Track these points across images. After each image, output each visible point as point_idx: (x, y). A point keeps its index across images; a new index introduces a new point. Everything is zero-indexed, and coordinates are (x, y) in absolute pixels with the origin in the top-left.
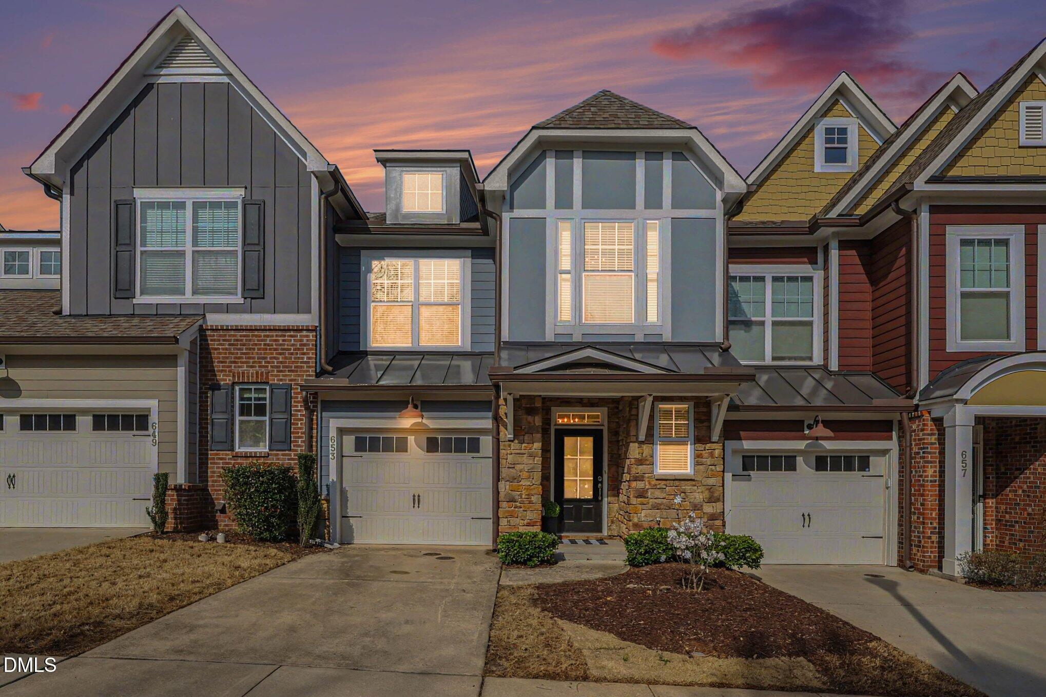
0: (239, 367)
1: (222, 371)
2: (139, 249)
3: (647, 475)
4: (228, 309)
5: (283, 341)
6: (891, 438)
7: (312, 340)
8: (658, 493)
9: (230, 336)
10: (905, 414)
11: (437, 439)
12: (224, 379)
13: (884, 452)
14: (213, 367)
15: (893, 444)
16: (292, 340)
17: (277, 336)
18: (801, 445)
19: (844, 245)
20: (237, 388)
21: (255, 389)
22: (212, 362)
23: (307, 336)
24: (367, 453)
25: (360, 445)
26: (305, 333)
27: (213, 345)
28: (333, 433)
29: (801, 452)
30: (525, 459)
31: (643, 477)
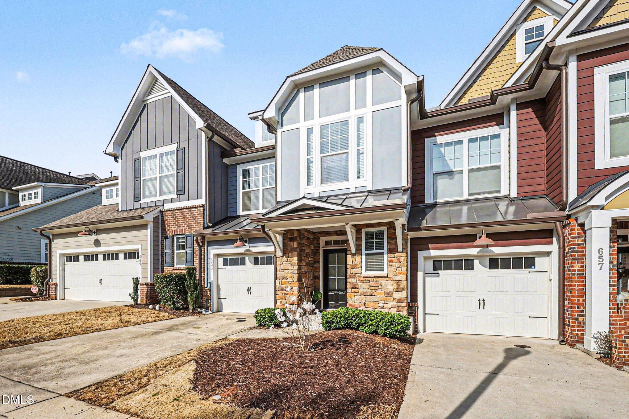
0: (175, 227)
1: (169, 230)
2: (142, 179)
3: (357, 275)
4: (172, 201)
5: (191, 213)
6: (551, 243)
7: (202, 212)
8: (364, 286)
9: (171, 213)
10: (558, 223)
11: (258, 258)
12: (169, 234)
13: (548, 254)
14: (165, 228)
15: (554, 247)
16: (194, 213)
17: (188, 211)
19: (520, 106)
20: (175, 237)
21: (182, 238)
22: (165, 226)
23: (200, 210)
24: (228, 266)
25: (225, 263)
26: (199, 208)
27: (166, 218)
28: (212, 256)
29: (477, 257)
30: (289, 267)
31: (355, 276)
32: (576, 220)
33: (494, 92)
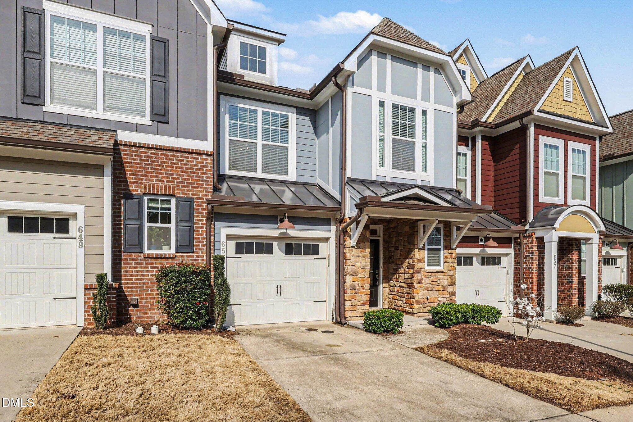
0: (150, 180)
1: (134, 183)
2: (48, 60)
3: (422, 270)
4: (138, 128)
5: (187, 161)
6: (511, 248)
7: (210, 163)
8: (428, 281)
9: (141, 152)
10: (521, 235)
11: (292, 244)
12: (136, 189)
13: (507, 255)
14: (126, 178)
15: (511, 251)
16: (194, 161)
17: (182, 157)
18: (477, 250)
19: (484, 138)
20: (146, 198)
21: (161, 200)
22: (126, 174)
23: (206, 159)
24: (245, 255)
25: (240, 249)
26: (204, 157)
27: (126, 158)
28: (223, 238)
29: (476, 255)
30: (360, 259)
31: (421, 270)
32: (535, 234)
33: (480, 123)
